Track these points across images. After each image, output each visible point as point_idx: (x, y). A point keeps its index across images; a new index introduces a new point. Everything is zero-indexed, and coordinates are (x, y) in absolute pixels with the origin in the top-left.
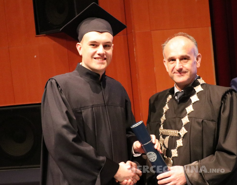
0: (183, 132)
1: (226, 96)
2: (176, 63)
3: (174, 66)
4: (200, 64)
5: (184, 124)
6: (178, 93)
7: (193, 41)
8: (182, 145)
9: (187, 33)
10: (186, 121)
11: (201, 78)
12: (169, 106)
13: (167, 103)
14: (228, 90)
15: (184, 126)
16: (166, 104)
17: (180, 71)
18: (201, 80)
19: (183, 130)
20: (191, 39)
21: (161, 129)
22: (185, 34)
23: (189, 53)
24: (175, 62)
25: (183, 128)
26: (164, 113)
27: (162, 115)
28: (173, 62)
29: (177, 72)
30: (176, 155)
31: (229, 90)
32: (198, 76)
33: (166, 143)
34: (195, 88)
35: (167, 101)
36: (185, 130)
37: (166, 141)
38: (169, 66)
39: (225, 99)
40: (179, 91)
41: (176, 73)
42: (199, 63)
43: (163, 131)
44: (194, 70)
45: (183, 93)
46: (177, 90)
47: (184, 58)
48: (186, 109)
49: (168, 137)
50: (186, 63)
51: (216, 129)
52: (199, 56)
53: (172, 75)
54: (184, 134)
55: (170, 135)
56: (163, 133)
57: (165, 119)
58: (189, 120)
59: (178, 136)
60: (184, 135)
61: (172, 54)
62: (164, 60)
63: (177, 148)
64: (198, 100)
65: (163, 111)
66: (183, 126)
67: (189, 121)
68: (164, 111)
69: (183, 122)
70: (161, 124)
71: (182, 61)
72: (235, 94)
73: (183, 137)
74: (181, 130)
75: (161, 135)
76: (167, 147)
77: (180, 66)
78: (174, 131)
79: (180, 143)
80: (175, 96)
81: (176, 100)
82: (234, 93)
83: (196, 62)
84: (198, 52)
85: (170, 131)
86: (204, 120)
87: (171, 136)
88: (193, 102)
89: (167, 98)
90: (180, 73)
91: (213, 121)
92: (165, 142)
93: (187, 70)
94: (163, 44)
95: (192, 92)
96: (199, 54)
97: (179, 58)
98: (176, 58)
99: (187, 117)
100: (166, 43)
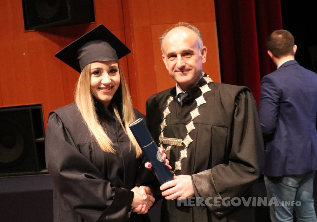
0: (188, 141)
1: (240, 96)
2: (177, 60)
3: (175, 63)
4: (206, 59)
5: (189, 132)
6: (180, 94)
7: (196, 32)
8: (186, 156)
9: (189, 23)
10: (191, 127)
11: (207, 76)
12: (170, 110)
13: (168, 106)
15: (190, 134)
16: (166, 107)
17: (183, 69)
18: (208, 78)
19: (188, 139)
20: (193, 30)
21: (161, 138)
22: (187, 23)
23: (192, 47)
24: (176, 58)
25: (188, 136)
26: (164, 119)
27: (162, 121)
28: (173, 58)
29: (179, 70)
30: (180, 168)
31: (242, 89)
32: (204, 73)
33: (167, 154)
34: (200, 88)
35: (167, 103)
36: (190, 139)
37: (168, 152)
38: (169, 64)
39: (239, 99)
40: (181, 92)
42: (204, 57)
43: (164, 139)
44: (199, 67)
45: (187, 94)
46: (179, 91)
47: (186, 54)
48: (191, 113)
49: (170, 147)
50: (189, 59)
51: (228, 137)
52: (205, 49)
53: (173, 73)
54: (189, 143)
55: (172, 145)
56: (163, 142)
57: (166, 125)
58: (195, 126)
59: (182, 146)
60: (189, 145)
61: (172, 50)
62: (163, 56)
63: (180, 159)
64: (205, 102)
65: (163, 115)
66: (188, 133)
67: (194, 128)
68: (165, 116)
69: (187, 129)
70: (161, 131)
71: (184, 57)
72: (250, 94)
73: (188, 147)
74: (186, 139)
75: (161, 144)
76: (169, 159)
77: (182, 63)
78: (177, 140)
79: (184, 154)
80: (177, 98)
81: (179, 103)
82: (248, 92)
83: (201, 58)
84: (203, 45)
85: (172, 140)
86: (213, 126)
87: (174, 145)
88: (199, 105)
89: (168, 100)
90: (182, 72)
91: (223, 127)
93: (191, 66)
94: (161, 37)
95: (198, 93)
96: (205, 47)
97: (180, 54)
98: (176, 53)
99: (192, 123)
100: (165, 36)
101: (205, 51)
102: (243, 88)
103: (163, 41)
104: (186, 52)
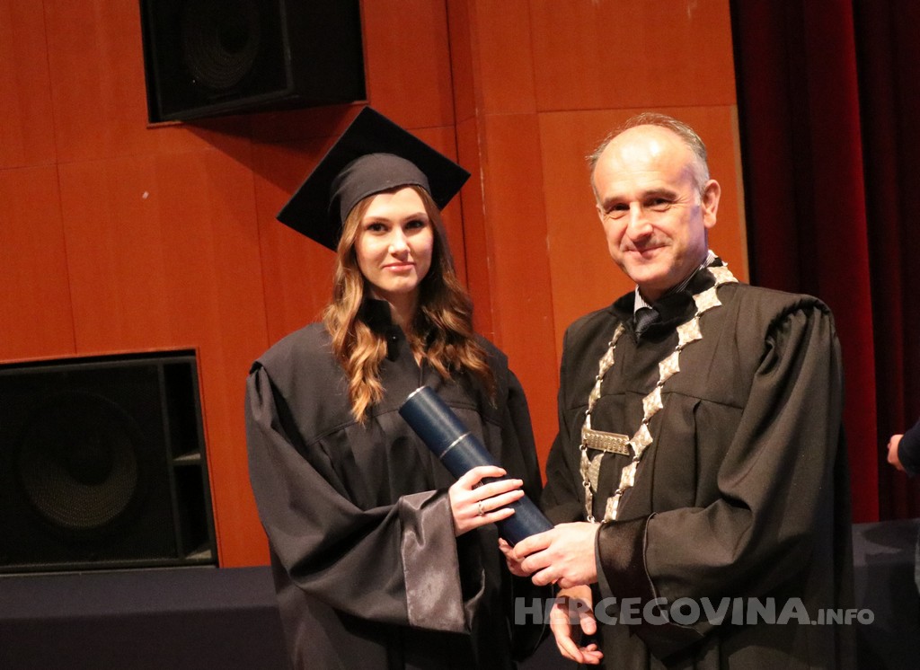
0: (642, 441)
1: (787, 320)
2: (630, 217)
3: (624, 226)
5: (646, 415)
6: (642, 312)
8: (632, 483)
10: (653, 404)
11: (723, 264)
12: (615, 358)
13: (612, 345)
14: (794, 304)
15: (649, 420)
16: (608, 348)
17: (644, 244)
18: (723, 272)
19: (643, 435)
21: (585, 430)
23: (673, 182)
24: (626, 212)
25: (644, 429)
26: (599, 378)
27: (593, 385)
28: (620, 213)
29: (635, 247)
30: (613, 515)
31: (798, 301)
32: (712, 256)
33: (593, 474)
34: (694, 297)
35: (612, 338)
36: (647, 434)
37: (595, 470)
38: (612, 224)
39: (782, 329)
40: (645, 305)
41: (633, 250)
42: (713, 210)
43: (589, 435)
45: (655, 314)
46: (639, 303)
47: (654, 200)
48: (661, 365)
49: (602, 455)
50: (662, 214)
52: (713, 187)
53: (620, 254)
54: (644, 447)
55: (604, 451)
56: (587, 442)
57: (600, 397)
58: (663, 402)
59: (628, 454)
60: (644, 452)
61: (617, 189)
63: (618, 491)
64: (700, 337)
65: (599, 370)
66: (644, 420)
67: (661, 406)
68: (601, 372)
69: (645, 407)
70: (587, 411)
71: (649, 211)
72: (822, 317)
73: (641, 458)
74: (638, 435)
75: (583, 448)
76: (595, 490)
77: (641, 227)
78: (616, 437)
81: (635, 335)
82: (817, 313)
83: (700, 214)
84: (707, 175)
85: (607, 437)
86: (702, 402)
87: (609, 453)
88: (682, 343)
90: (642, 252)
91: (731, 405)
92: (591, 470)
93: (669, 235)
96: (713, 181)
97: (640, 200)
98: (627, 198)
99: (658, 391)
100: (601, 152)
101: (716, 194)
102: (801, 300)
103: (598, 165)
104: (654, 196)
